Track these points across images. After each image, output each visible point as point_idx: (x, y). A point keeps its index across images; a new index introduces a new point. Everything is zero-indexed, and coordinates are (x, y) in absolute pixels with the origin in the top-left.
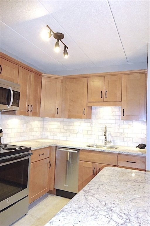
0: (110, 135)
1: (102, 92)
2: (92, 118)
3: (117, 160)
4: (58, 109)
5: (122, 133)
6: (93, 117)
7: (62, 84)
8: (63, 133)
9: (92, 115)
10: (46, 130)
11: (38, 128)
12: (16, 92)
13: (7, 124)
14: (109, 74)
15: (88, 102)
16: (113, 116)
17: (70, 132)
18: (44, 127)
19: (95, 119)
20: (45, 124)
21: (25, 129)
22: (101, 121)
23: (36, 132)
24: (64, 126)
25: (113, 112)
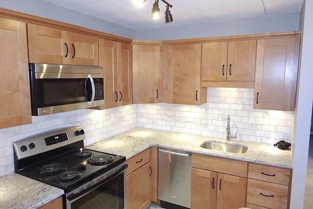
0: (234, 127)
1: (224, 66)
2: (208, 101)
3: (248, 171)
4: (157, 90)
5: (252, 124)
6: (209, 99)
7: (162, 52)
8: (166, 120)
9: (208, 97)
10: (141, 116)
11: (131, 114)
12: (98, 80)
13: (89, 119)
14: (236, 37)
15: (202, 81)
16: (240, 99)
17: (175, 119)
18: (138, 111)
19: (212, 102)
20: (139, 107)
21: (114, 120)
22: (221, 106)
23: (128, 120)
24: (167, 112)
25: (239, 93)
